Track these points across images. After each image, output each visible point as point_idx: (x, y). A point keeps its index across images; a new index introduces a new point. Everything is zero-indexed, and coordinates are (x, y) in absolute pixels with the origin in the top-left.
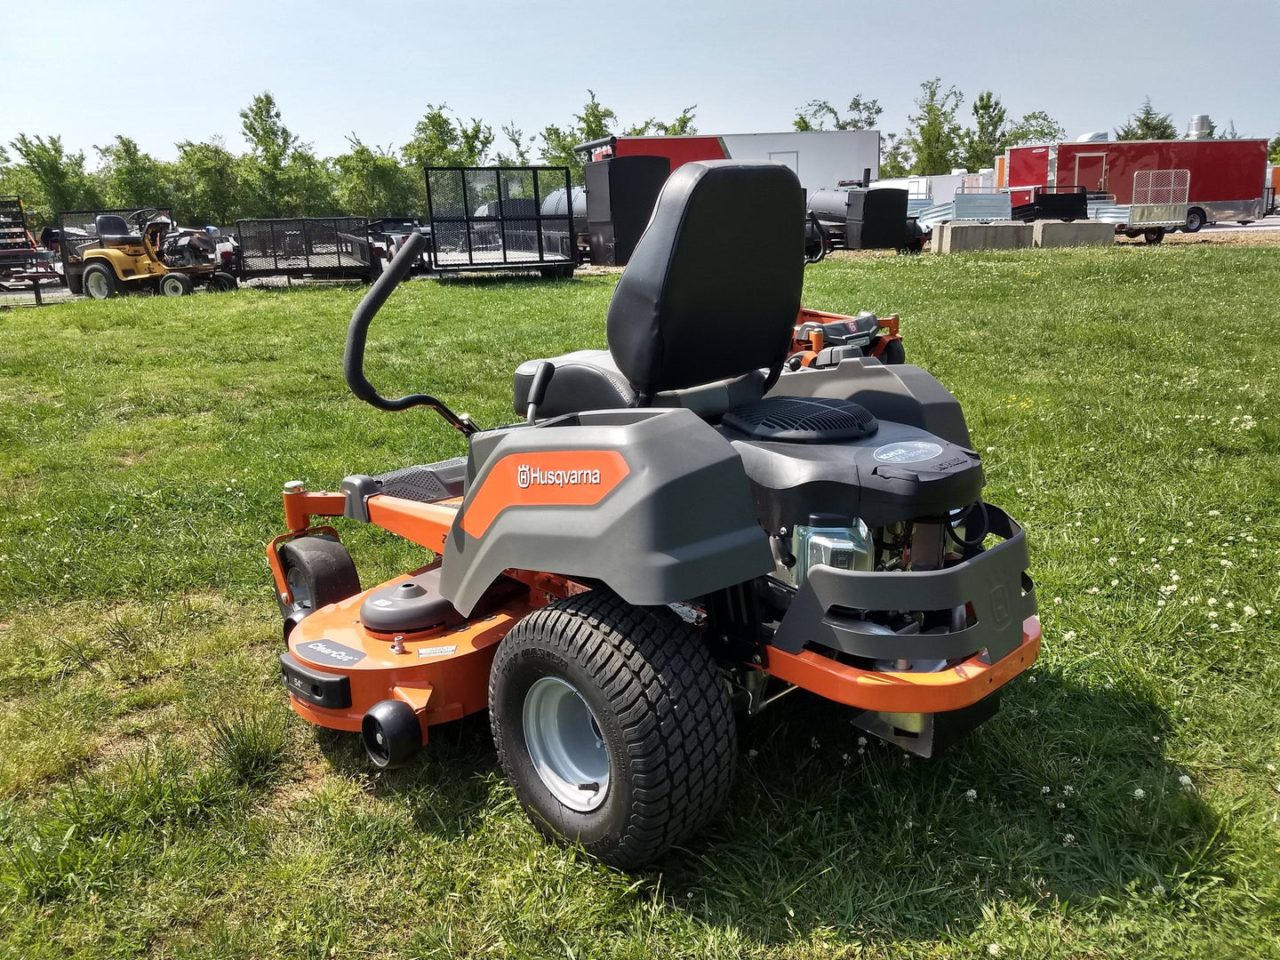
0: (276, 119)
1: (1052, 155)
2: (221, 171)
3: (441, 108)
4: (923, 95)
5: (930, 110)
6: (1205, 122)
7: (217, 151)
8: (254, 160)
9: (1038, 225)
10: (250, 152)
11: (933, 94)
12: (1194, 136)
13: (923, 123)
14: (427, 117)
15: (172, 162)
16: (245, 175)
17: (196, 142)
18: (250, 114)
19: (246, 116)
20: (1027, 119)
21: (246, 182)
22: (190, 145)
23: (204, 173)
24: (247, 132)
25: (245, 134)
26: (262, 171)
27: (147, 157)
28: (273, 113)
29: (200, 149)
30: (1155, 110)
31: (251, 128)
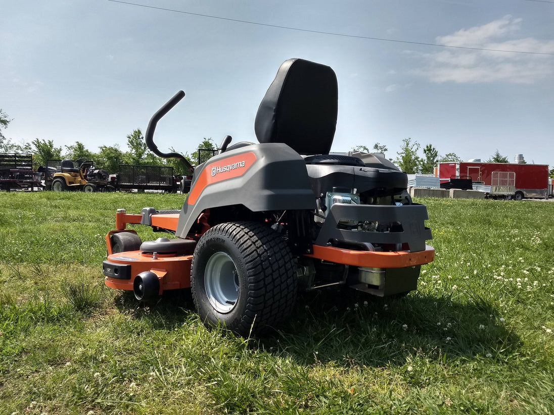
0: (142, 139)
1: (458, 167)
2: (117, 158)
3: (209, 140)
4: (404, 144)
5: (407, 150)
6: (521, 157)
7: (116, 150)
8: (130, 154)
9: (452, 191)
10: (129, 151)
11: (408, 144)
12: (516, 162)
13: (404, 155)
14: (203, 143)
15: (97, 153)
16: (127, 160)
17: (108, 147)
18: (131, 137)
19: (130, 138)
20: (447, 156)
21: (127, 163)
22: (105, 147)
23: (110, 158)
24: (130, 144)
25: (128, 144)
26: (134, 159)
27: (87, 151)
28: (141, 137)
29: (109, 149)
30: (501, 155)
31: (131, 142)
